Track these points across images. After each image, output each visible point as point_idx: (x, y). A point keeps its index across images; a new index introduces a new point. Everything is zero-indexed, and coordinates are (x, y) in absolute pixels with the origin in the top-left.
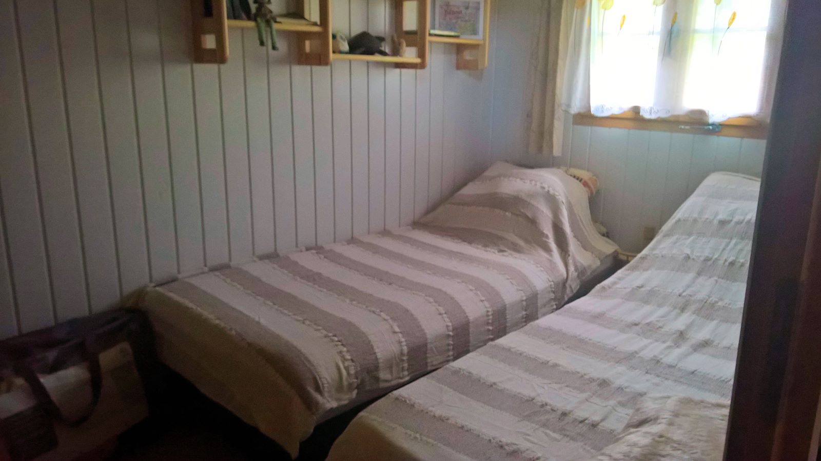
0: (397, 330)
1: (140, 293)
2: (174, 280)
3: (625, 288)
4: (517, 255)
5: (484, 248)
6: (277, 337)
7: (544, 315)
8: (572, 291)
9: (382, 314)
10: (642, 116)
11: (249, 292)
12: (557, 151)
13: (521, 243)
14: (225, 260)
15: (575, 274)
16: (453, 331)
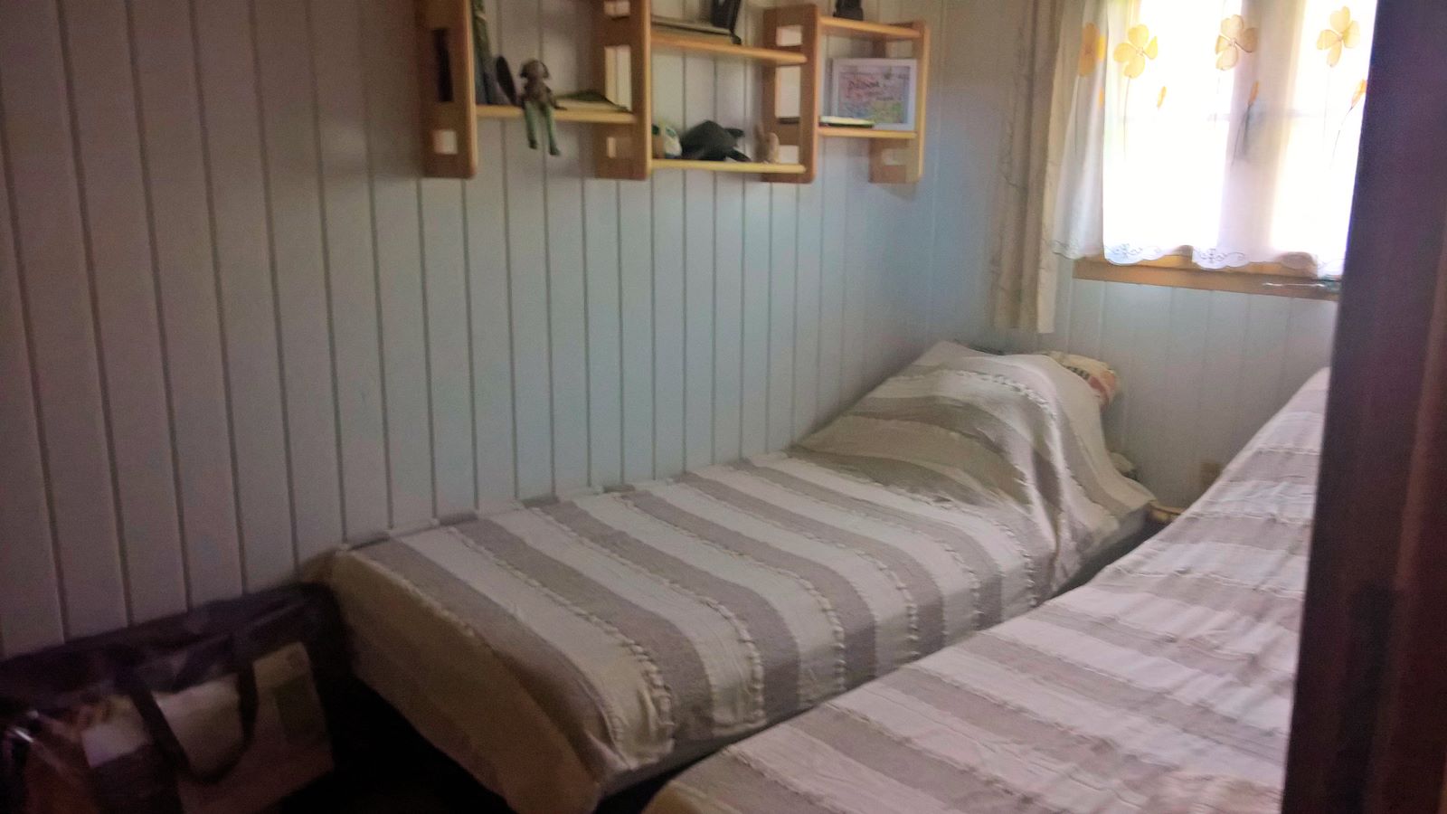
0: (747, 636)
1: (327, 560)
2: (381, 539)
3: (1156, 573)
4: (967, 507)
5: (909, 494)
6: (541, 643)
7: (1013, 616)
8: (1066, 574)
9: (722, 607)
10: (1195, 264)
11: (503, 563)
12: (1045, 324)
13: (977, 487)
14: (468, 507)
15: (1072, 545)
16: (845, 641)
